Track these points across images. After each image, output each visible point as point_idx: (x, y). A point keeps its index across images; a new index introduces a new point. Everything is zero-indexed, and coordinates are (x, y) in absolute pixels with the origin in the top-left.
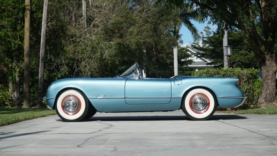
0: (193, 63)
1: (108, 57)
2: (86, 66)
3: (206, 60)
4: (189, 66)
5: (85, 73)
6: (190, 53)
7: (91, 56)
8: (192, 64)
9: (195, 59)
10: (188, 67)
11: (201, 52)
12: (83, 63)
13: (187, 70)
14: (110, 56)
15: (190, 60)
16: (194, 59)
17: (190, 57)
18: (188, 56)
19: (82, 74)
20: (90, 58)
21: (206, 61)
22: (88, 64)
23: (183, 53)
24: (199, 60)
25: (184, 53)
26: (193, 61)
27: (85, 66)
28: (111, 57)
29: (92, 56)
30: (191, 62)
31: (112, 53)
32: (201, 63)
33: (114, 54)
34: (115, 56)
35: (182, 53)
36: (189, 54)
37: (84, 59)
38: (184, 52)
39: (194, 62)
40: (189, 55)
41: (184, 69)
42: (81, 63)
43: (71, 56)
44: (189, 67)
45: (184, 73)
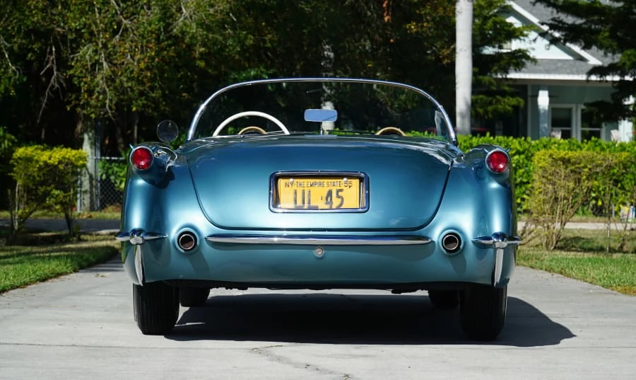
0: (528, 64)
1: (194, 29)
2: (96, 65)
3: (584, 54)
4: (513, 75)
5: (90, 92)
6: (517, 24)
7: (119, 24)
8: (524, 69)
9: (539, 49)
10: (507, 79)
11: (570, 20)
12: (86, 51)
13: (504, 94)
14: (201, 24)
15: (520, 51)
16: (533, 49)
17: (517, 37)
18: (512, 34)
19: (77, 99)
20: (115, 32)
21: (582, 59)
22: (109, 58)
23: (490, 23)
24: (556, 53)
25: (495, 23)
26: (532, 54)
27: (93, 66)
28: (208, 29)
29: (125, 22)
30: (519, 59)
31: (212, 11)
32: (559, 65)
33: (219, 16)
34: (222, 25)
35: (486, 19)
36: (511, 25)
37: (92, 33)
38: (495, 15)
39: (534, 61)
40: (515, 30)
41: (494, 88)
42: (74, 51)
43: (35, 19)
44: (511, 79)
45: (491, 103)
